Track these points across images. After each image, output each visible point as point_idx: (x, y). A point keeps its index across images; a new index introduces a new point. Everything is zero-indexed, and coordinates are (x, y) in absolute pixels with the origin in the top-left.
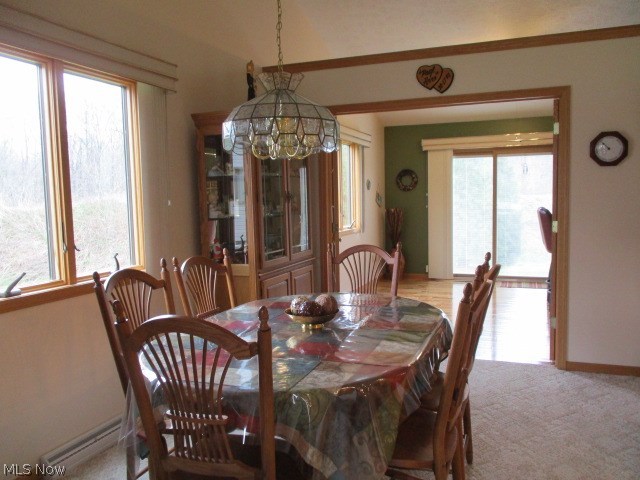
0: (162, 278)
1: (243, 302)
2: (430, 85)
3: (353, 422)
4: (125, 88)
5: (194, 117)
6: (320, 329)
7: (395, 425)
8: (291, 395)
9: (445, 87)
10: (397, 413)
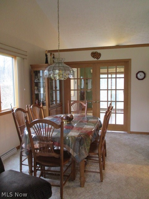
0: (27, 110)
1: (46, 117)
2: (95, 57)
3: (80, 143)
4: (13, 58)
5: (31, 65)
6: (69, 123)
7: (89, 145)
8: (66, 137)
9: (98, 58)
10: (90, 142)
